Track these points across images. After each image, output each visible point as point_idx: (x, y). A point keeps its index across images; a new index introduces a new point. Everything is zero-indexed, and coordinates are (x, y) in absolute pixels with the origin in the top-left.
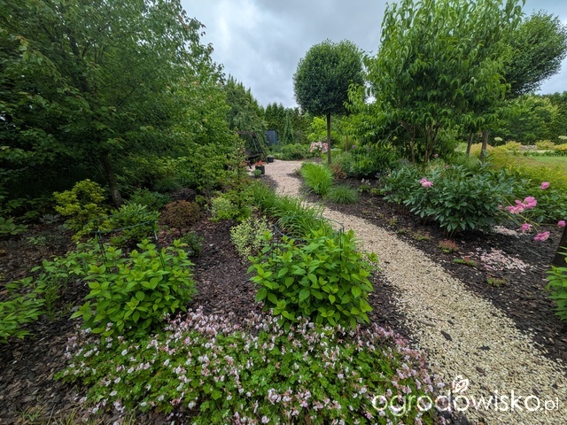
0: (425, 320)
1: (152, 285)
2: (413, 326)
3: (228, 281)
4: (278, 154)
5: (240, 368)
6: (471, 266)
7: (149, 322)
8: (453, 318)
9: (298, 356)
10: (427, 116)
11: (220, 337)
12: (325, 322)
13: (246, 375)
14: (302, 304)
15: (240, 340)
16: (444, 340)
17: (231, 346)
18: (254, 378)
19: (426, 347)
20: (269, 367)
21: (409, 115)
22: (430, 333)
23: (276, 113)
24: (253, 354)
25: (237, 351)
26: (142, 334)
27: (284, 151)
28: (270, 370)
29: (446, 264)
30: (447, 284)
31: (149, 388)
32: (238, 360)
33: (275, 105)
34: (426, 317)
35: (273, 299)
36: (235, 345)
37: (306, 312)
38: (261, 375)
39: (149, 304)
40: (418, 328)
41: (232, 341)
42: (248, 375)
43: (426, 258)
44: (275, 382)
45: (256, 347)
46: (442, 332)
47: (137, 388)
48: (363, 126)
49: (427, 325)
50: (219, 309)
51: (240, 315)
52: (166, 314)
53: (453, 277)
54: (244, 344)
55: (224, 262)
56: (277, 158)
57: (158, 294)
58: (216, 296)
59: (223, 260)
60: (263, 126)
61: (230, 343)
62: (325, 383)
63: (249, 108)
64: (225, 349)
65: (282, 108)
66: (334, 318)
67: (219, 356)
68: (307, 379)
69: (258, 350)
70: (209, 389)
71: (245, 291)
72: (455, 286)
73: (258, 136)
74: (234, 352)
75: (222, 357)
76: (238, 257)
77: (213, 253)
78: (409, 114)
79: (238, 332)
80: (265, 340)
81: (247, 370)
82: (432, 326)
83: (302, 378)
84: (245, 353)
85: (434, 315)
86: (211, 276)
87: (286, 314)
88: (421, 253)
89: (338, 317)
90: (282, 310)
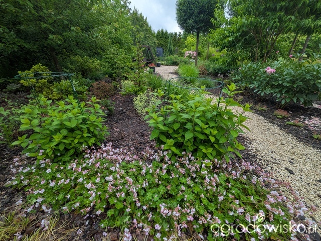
0: (272, 160)
1: (73, 125)
2: (263, 163)
3: (131, 130)
4: (163, 62)
5: (138, 187)
6: (299, 127)
7: (72, 152)
8: (292, 159)
9: (183, 180)
10: (275, 22)
11: (124, 164)
12: (205, 156)
13: (143, 192)
14: (187, 142)
15: (138, 166)
16: (288, 174)
17: (131, 170)
18: (149, 195)
19: (275, 178)
20: (161, 187)
21: (261, 23)
22: (277, 169)
23: (163, 35)
24: (148, 176)
25: (136, 174)
26: (67, 159)
27: (167, 60)
28: (162, 190)
29: (280, 125)
30: (284, 137)
31: (68, 197)
32: (137, 180)
33: (162, 31)
34: (272, 158)
35: (163, 138)
36: (135, 170)
37: (190, 148)
38: (154, 193)
39: (72, 139)
40: (267, 165)
41: (132, 166)
42: (144, 192)
43: (265, 121)
44: (165, 198)
45: (151, 172)
46: (286, 169)
47: (61, 197)
48: (224, 34)
49: (274, 163)
50: (125, 146)
51: (139, 151)
52: (84, 146)
53: (287, 133)
54: (141, 170)
55: (128, 119)
56: (163, 65)
57: (78, 132)
58: (122, 138)
59: (128, 117)
60: (154, 42)
61: (130, 168)
62: (205, 202)
63: (146, 30)
64: (127, 172)
65: (166, 33)
66: (211, 154)
67: (122, 177)
68: (192, 198)
69: (152, 175)
70: (113, 201)
71: (142, 136)
72: (290, 139)
73: (151, 49)
74: (134, 175)
75: (124, 178)
76: (138, 116)
77: (122, 113)
78: (261, 21)
79: (137, 161)
80: (157, 167)
81: (143, 188)
82: (278, 164)
83: (187, 197)
84: (142, 176)
85: (277, 157)
86: (120, 126)
87: (174, 149)
88: (261, 117)
89: (214, 153)
90: (171, 146)
